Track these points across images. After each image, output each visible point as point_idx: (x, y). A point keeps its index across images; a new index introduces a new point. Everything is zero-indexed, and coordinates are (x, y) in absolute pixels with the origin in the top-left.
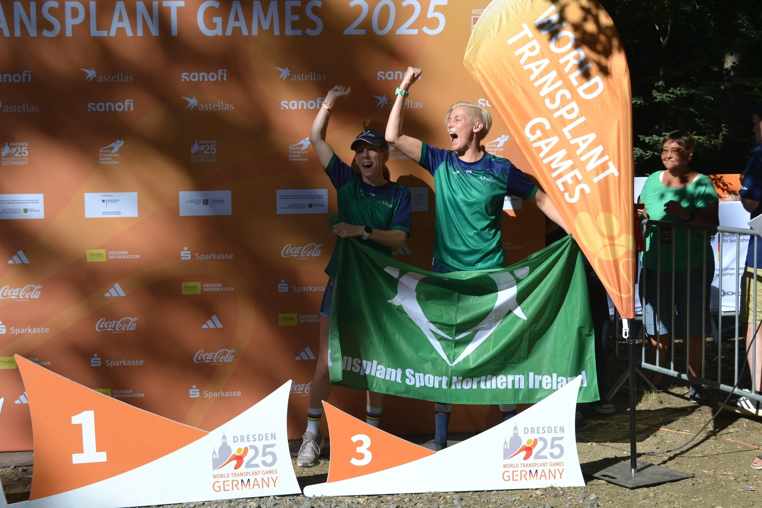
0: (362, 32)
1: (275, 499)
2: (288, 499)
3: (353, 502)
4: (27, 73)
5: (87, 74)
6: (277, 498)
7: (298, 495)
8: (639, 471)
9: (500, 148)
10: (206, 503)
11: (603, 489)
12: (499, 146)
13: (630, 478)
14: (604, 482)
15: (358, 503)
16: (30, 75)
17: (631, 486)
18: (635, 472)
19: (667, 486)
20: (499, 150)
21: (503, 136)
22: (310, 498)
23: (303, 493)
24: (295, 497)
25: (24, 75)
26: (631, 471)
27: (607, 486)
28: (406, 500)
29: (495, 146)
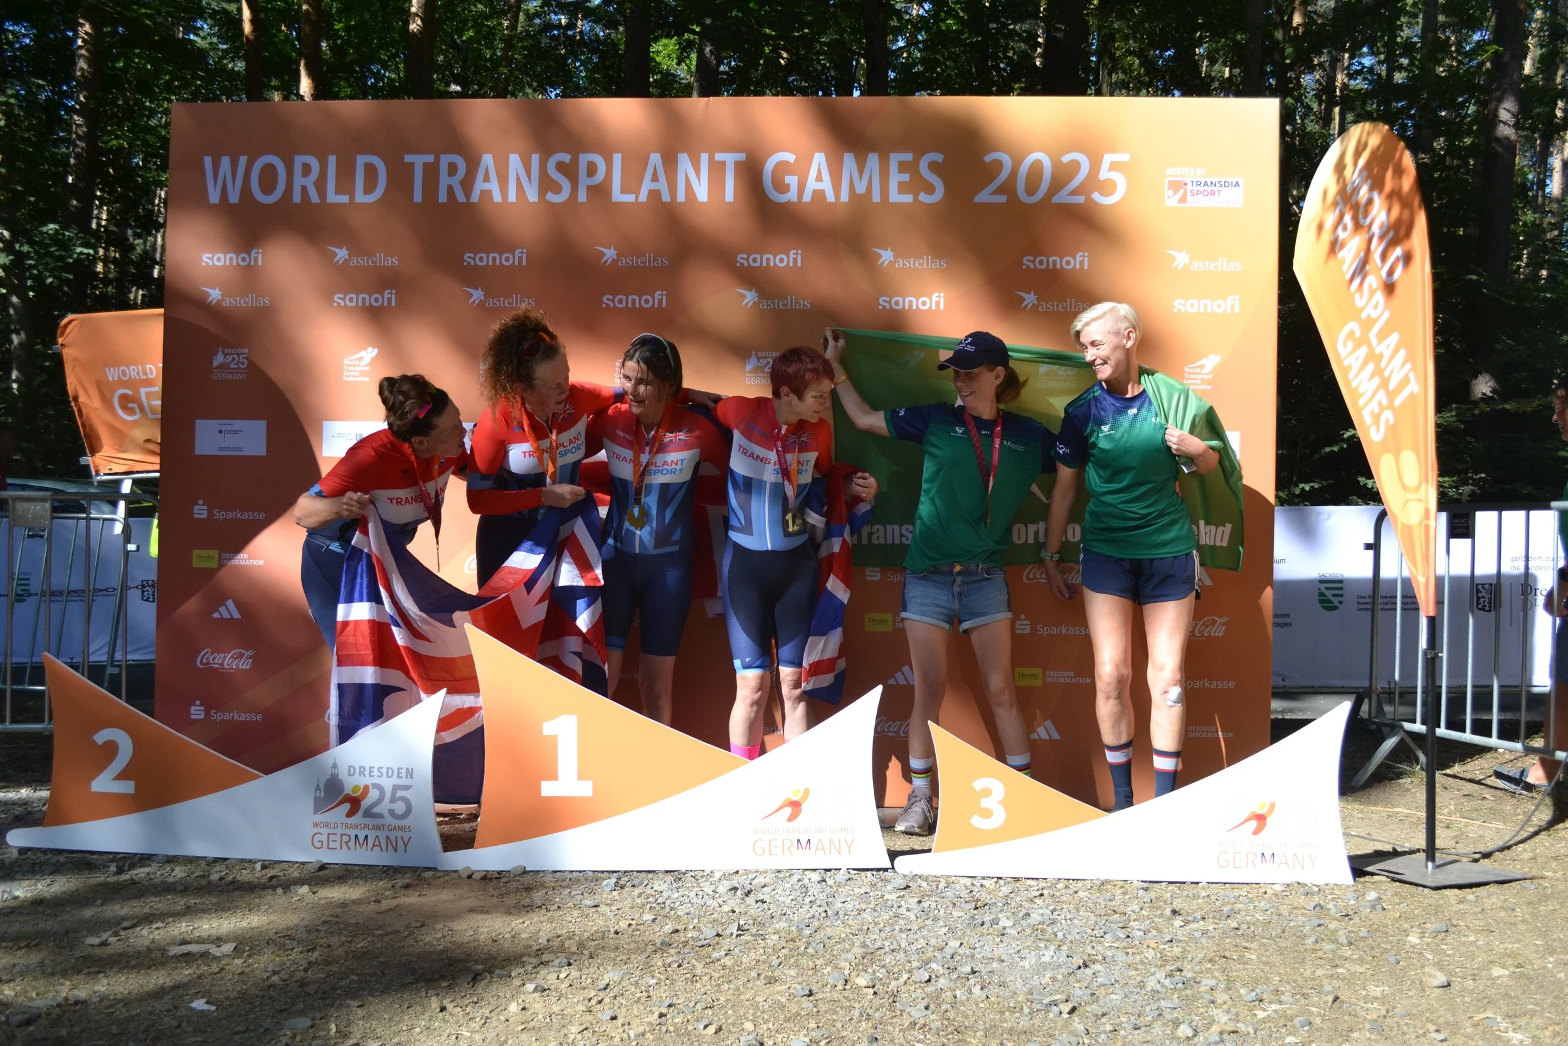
0: (1002, 199)
1: (849, 873)
2: (869, 874)
3: (973, 885)
4: (522, 253)
5: (604, 254)
6: (852, 872)
7: (886, 870)
8: (1438, 867)
9: (1208, 374)
10: (740, 873)
11: (1383, 888)
12: (1204, 371)
13: (1426, 876)
14: (1384, 878)
15: (982, 886)
16: (525, 255)
17: (1433, 885)
18: (1433, 868)
19: (1492, 888)
20: (1205, 377)
21: (1212, 356)
22: (905, 876)
23: (893, 868)
24: (881, 873)
25: (517, 255)
26: (1426, 867)
27: (1390, 885)
28: (1060, 886)
29: (1198, 371)
